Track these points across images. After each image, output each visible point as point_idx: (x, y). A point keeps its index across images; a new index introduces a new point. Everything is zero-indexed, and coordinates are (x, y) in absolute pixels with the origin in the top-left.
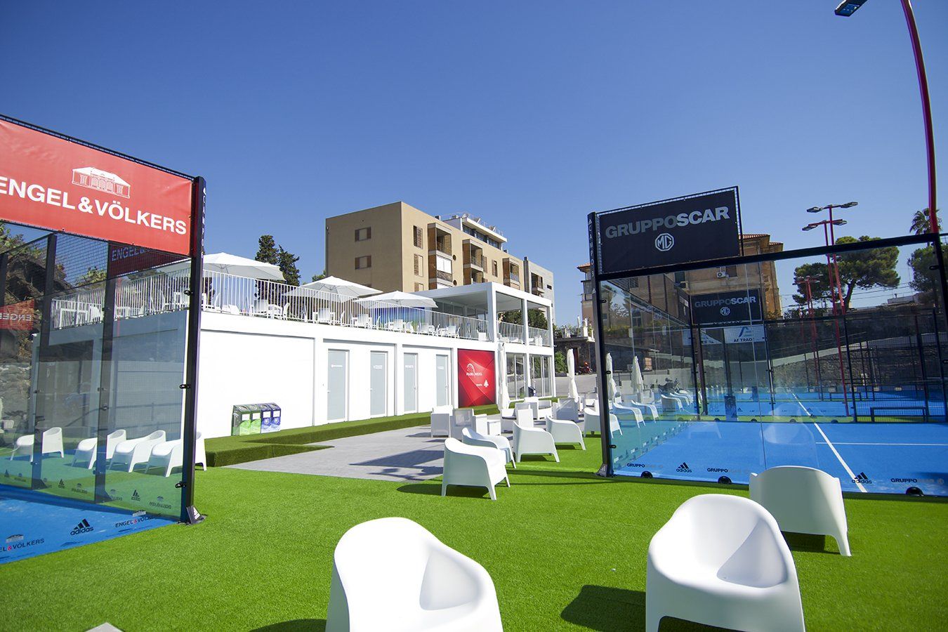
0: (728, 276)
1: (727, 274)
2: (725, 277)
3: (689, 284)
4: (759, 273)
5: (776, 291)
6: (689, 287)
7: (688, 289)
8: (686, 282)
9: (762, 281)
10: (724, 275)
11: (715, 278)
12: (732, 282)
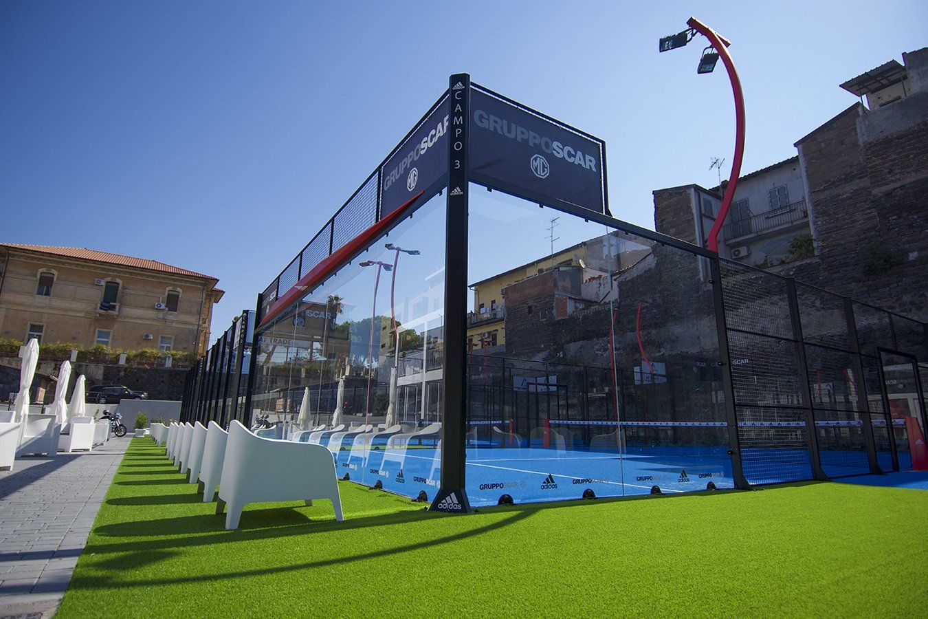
0: (167, 309)
1: (166, 307)
2: (163, 309)
3: (120, 308)
4: (200, 314)
5: (207, 335)
6: (119, 311)
7: (117, 313)
8: (118, 306)
9: (201, 323)
10: (163, 306)
11: (152, 308)
12: (171, 317)
